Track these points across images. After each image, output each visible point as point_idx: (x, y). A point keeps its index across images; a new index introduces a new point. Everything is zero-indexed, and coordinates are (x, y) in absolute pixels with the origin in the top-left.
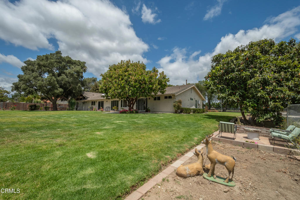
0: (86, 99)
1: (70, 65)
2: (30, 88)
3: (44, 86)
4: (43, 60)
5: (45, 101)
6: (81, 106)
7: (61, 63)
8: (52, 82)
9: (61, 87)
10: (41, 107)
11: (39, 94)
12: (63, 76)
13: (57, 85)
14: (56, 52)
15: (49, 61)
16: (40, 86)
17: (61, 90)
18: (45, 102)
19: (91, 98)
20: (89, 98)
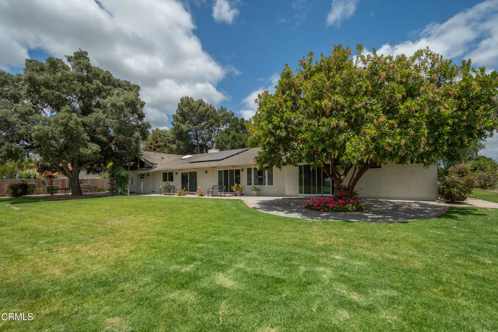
0: (151, 167)
1: (111, 89)
2: (12, 142)
3: (50, 136)
4: (42, 70)
5: (49, 173)
6: (134, 183)
7: (90, 82)
8: (72, 128)
9: (93, 140)
10: (39, 187)
11: (36, 157)
12: (98, 114)
13: (85, 135)
14: (75, 53)
15: (59, 74)
16: (39, 138)
17: (95, 147)
18: (50, 177)
19: (159, 164)
20: (157, 164)
